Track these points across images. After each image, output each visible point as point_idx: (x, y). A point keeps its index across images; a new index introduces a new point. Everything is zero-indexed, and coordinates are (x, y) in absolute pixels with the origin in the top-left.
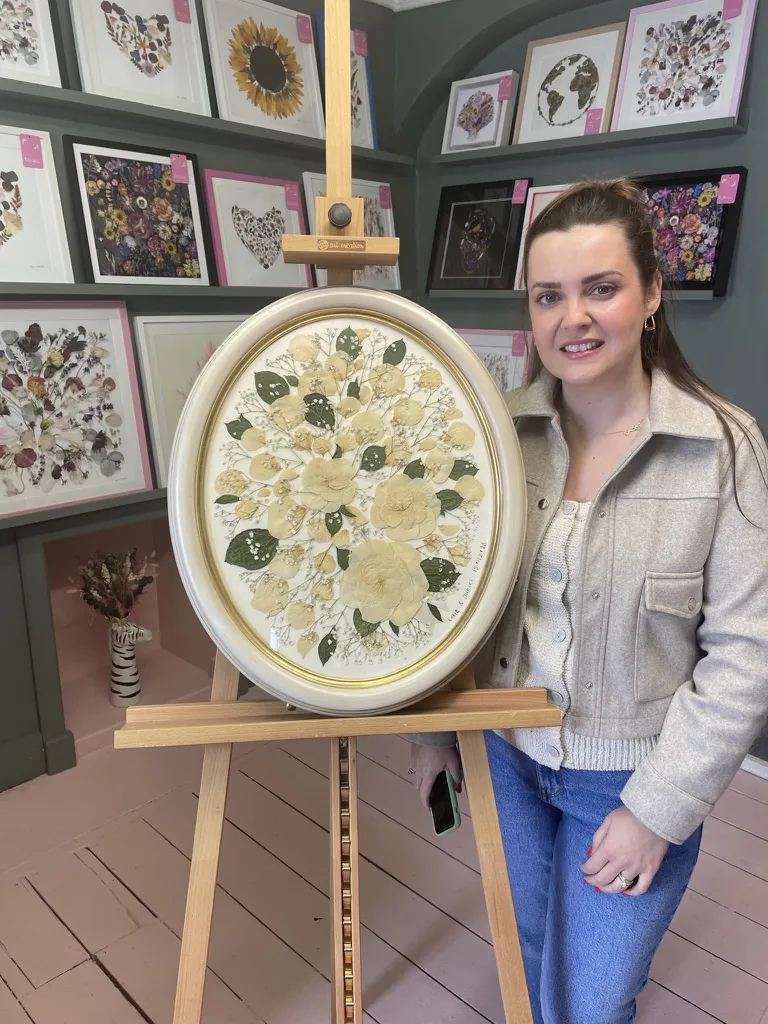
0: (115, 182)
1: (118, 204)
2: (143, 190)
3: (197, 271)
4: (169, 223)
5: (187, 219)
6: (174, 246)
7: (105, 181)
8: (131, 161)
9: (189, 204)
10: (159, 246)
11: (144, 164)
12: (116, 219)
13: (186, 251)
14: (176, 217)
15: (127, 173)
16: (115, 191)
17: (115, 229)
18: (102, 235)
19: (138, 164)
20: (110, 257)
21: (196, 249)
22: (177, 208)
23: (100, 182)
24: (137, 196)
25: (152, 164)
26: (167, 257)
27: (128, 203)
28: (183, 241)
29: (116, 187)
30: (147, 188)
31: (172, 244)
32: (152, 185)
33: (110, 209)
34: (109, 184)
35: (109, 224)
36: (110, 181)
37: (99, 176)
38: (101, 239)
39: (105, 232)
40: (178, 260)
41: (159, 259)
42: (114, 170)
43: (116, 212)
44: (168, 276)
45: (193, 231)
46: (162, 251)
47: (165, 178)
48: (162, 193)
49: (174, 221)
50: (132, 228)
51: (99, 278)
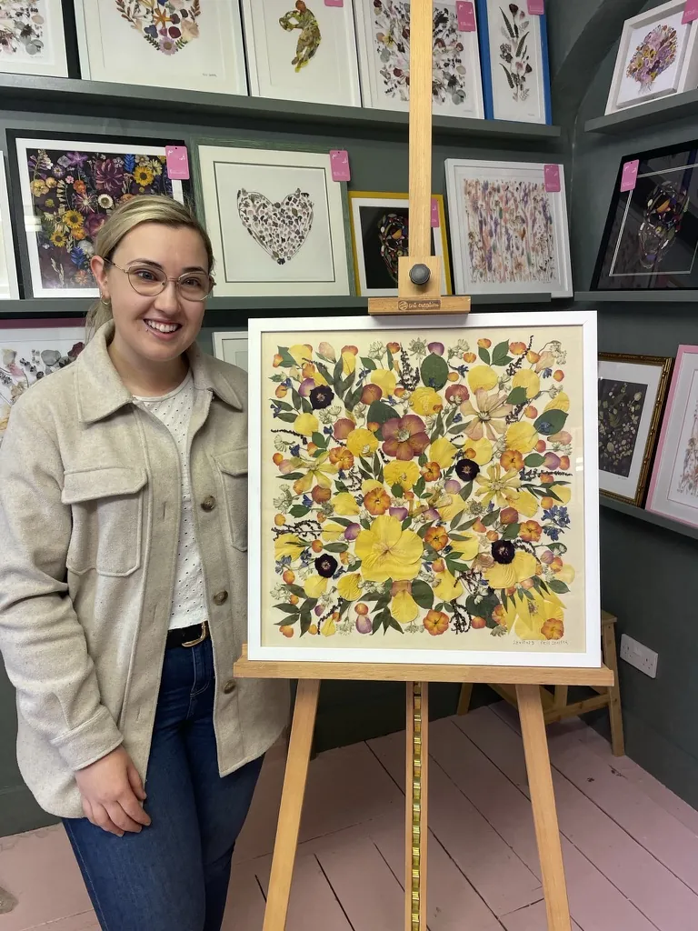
0: (70, 180)
1: (71, 204)
2: (107, 187)
7: (57, 179)
8: (94, 154)
11: (111, 156)
12: (69, 222)
15: (86, 167)
16: (70, 190)
17: (67, 235)
18: (47, 241)
19: (104, 157)
20: (58, 267)
23: (50, 181)
24: (99, 193)
25: (122, 156)
27: (86, 203)
29: (70, 185)
30: (114, 183)
32: (121, 180)
33: (61, 210)
34: (62, 182)
35: (58, 228)
36: (63, 178)
37: (49, 174)
38: (46, 247)
39: (53, 238)
42: (70, 166)
43: (69, 214)
47: (139, 171)
48: (133, 188)
50: (90, 232)
51: (40, 291)
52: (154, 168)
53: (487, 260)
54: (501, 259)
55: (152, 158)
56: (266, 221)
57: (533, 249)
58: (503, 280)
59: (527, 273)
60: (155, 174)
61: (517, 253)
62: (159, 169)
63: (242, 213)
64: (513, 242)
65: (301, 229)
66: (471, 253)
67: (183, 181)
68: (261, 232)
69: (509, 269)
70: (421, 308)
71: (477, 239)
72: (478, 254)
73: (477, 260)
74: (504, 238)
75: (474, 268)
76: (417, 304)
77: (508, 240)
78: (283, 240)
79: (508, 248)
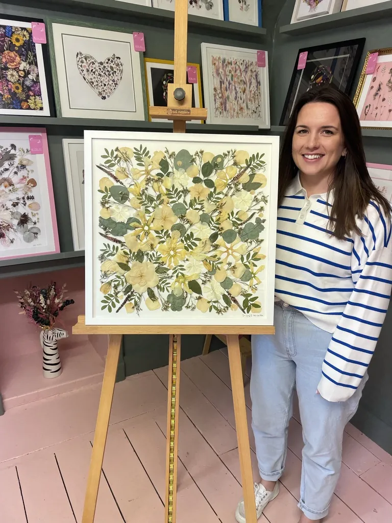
3: (40, 105)
4: (16, 69)
5: (33, 67)
6: (20, 87)
9: (35, 56)
10: (7, 86)
13: (31, 90)
14: (23, 65)
21: (40, 89)
22: (24, 58)
25: (4, 27)
26: (14, 95)
28: (28, 83)
31: (17, 85)
32: (3, 42)
40: (23, 96)
41: (7, 96)
44: (13, 108)
45: (38, 76)
46: (10, 90)
47: (15, 37)
48: (11, 47)
49: (21, 68)
52: (24, 35)
53: (224, 104)
54: (232, 104)
55: (23, 29)
56: (94, 73)
57: (250, 100)
58: (232, 116)
59: (246, 113)
60: (24, 39)
61: (241, 102)
62: (27, 36)
63: (79, 67)
64: (239, 95)
65: (116, 79)
66: (215, 100)
67: (43, 45)
68: (91, 79)
69: (236, 111)
70: (180, 114)
71: (219, 91)
72: (219, 101)
73: (218, 104)
74: (234, 92)
75: (217, 109)
76: (178, 111)
77: (236, 93)
78: (105, 85)
79: (236, 98)
